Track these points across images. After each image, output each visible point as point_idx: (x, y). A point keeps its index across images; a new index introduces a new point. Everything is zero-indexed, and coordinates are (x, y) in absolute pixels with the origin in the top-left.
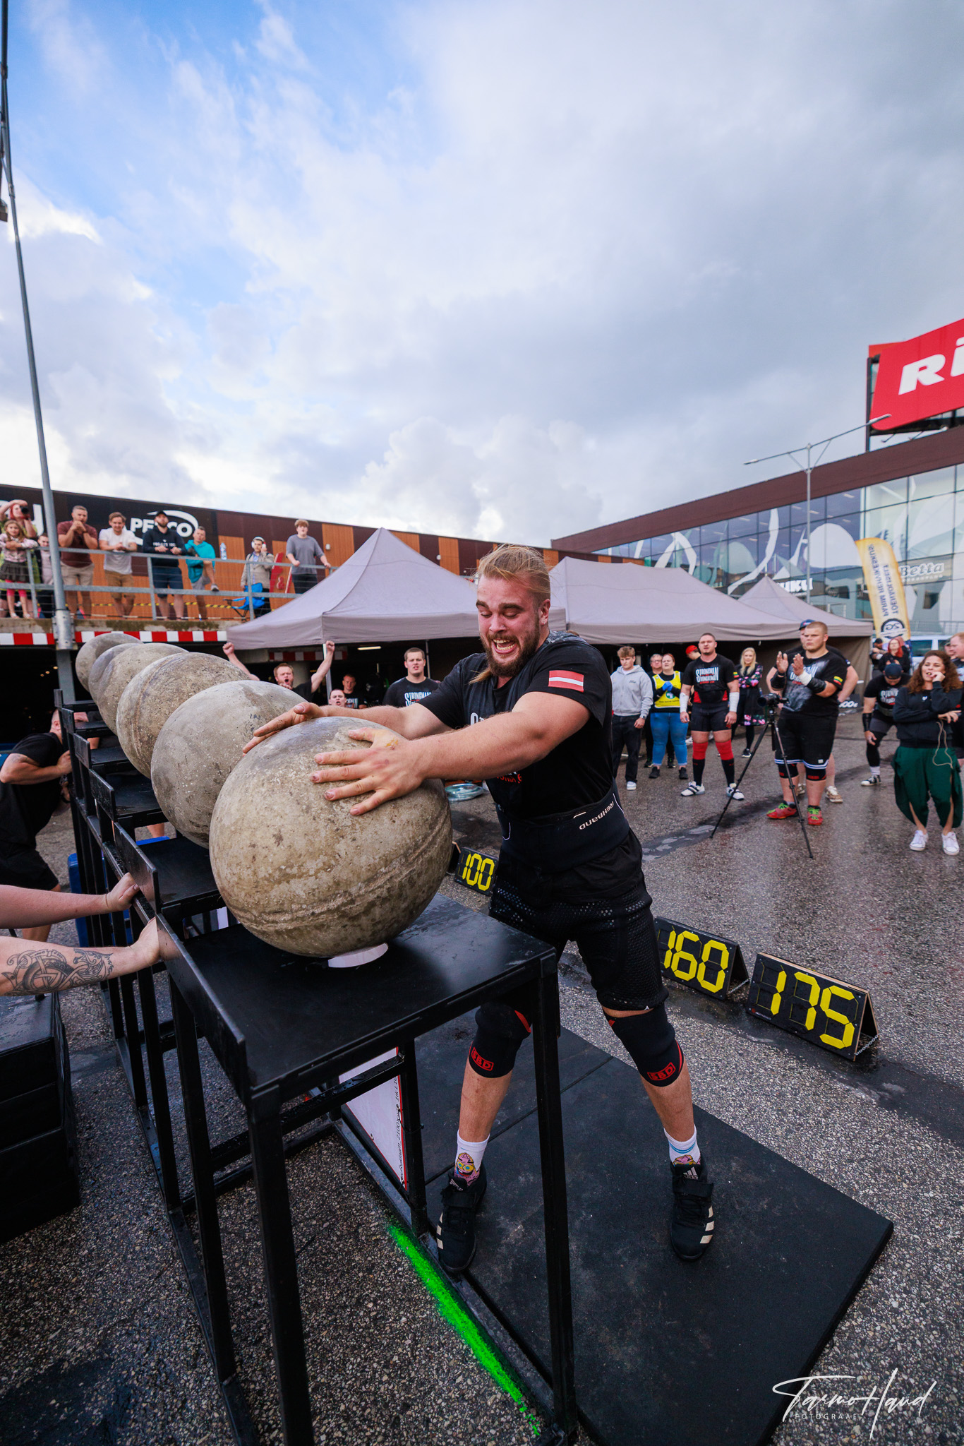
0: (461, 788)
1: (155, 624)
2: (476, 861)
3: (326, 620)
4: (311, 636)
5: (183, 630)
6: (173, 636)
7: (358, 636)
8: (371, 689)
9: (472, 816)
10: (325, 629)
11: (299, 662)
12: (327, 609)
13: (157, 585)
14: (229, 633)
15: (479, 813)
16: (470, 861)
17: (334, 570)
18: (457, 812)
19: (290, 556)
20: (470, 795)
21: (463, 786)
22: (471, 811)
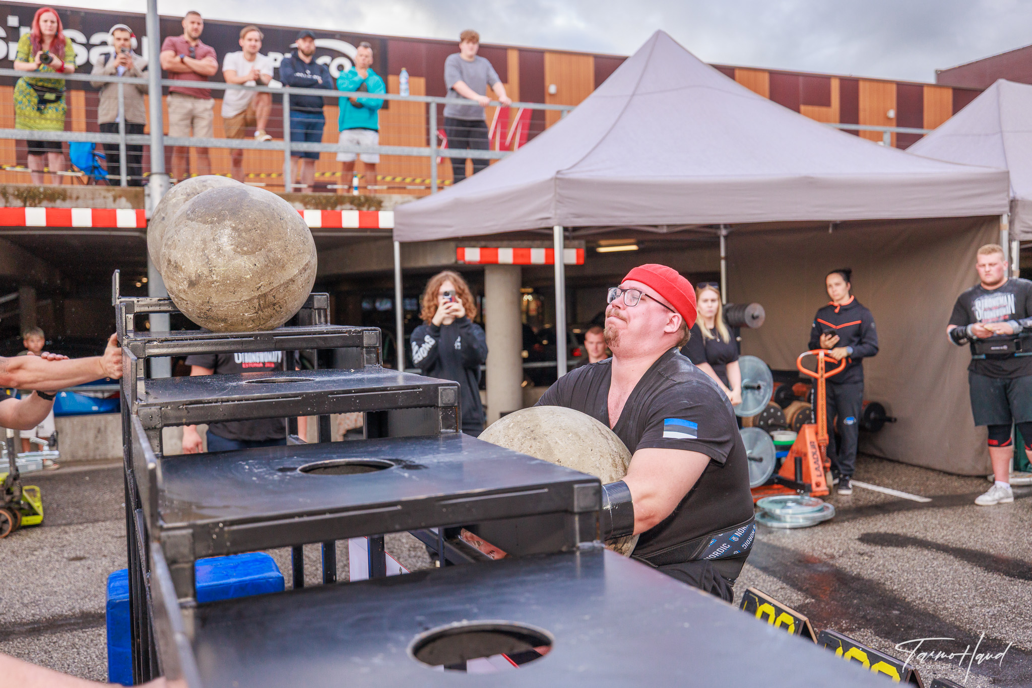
0: (790, 504)
3: (560, 182)
4: (533, 212)
5: (330, 209)
10: (561, 201)
11: (505, 266)
12: (564, 166)
13: (294, 138)
14: (398, 215)
17: (569, 112)
18: (783, 549)
20: (813, 519)
21: (794, 501)
22: (814, 550)
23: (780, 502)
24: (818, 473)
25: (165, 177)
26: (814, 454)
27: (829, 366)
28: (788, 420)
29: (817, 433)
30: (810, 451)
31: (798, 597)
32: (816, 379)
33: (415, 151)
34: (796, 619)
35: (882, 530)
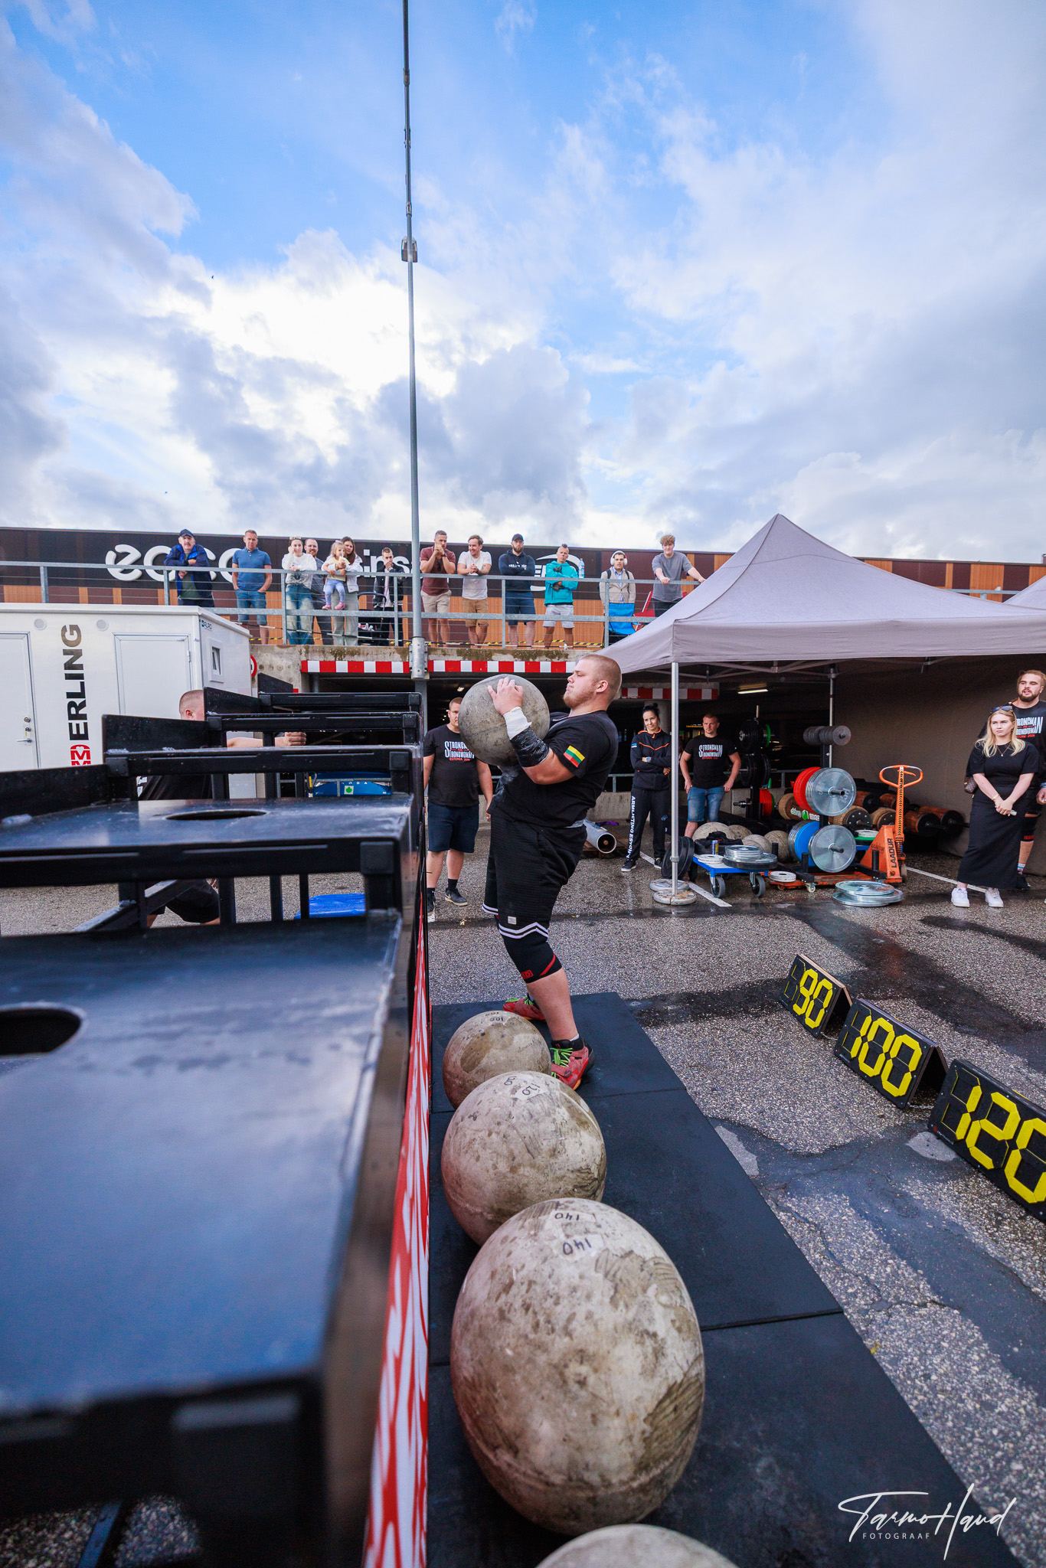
0: (864, 888)
1: (504, 652)
2: (881, 1034)
3: (679, 629)
4: (658, 653)
5: (531, 660)
6: (520, 666)
7: (723, 652)
8: (745, 738)
9: (881, 936)
10: (676, 642)
13: (508, 611)
15: (893, 933)
16: (869, 1028)
18: (853, 924)
19: (658, 571)
22: (878, 926)
23: (856, 885)
24: (894, 865)
25: (422, 639)
26: (890, 849)
27: (907, 779)
28: (874, 822)
29: (894, 832)
30: (886, 846)
31: (851, 965)
32: (897, 788)
33: (593, 618)
34: (834, 985)
35: (945, 915)
